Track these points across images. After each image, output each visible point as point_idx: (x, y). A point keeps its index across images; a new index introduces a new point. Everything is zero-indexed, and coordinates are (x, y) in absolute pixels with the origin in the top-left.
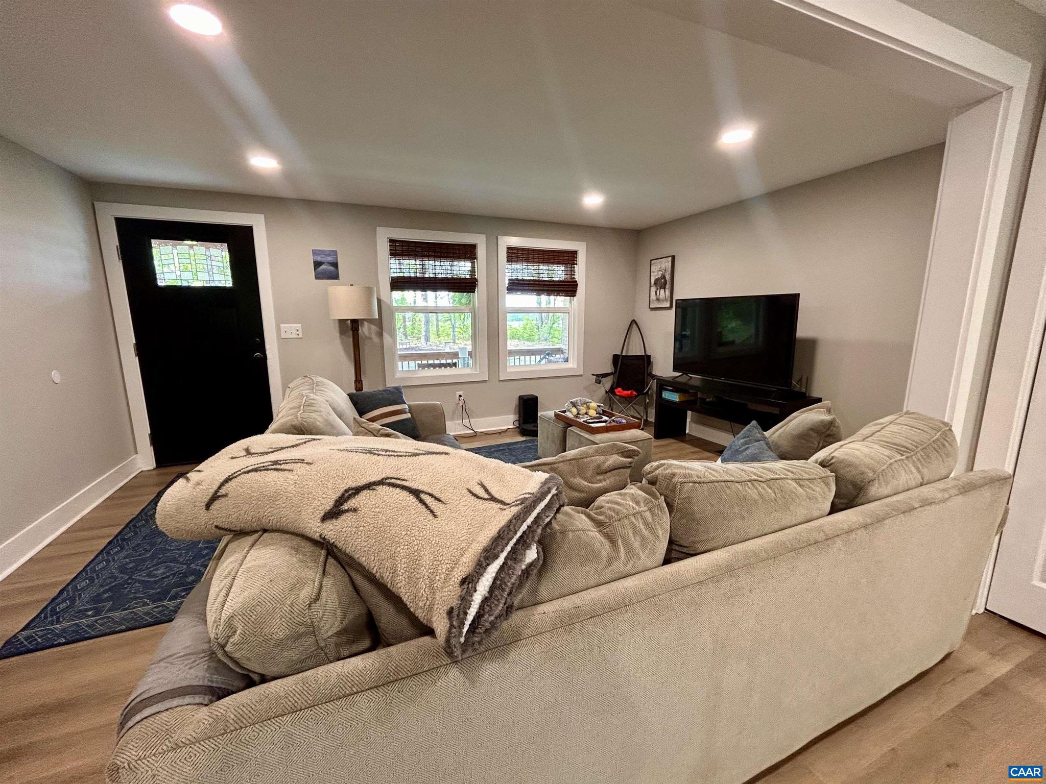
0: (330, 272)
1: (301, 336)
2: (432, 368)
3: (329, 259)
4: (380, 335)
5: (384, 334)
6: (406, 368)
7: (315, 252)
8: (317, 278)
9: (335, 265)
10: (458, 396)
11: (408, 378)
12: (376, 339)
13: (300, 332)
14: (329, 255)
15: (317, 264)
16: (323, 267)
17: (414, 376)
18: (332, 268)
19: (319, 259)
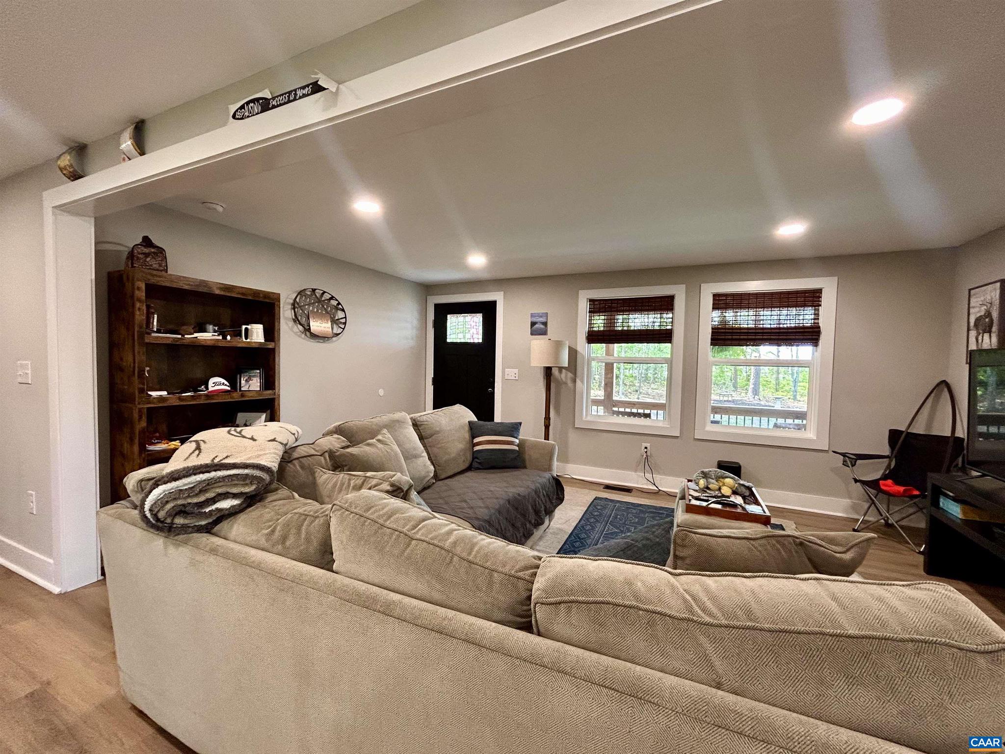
0: (541, 329)
1: (517, 378)
2: (620, 416)
3: (543, 320)
4: (574, 381)
5: (577, 380)
6: (594, 413)
7: (532, 315)
8: (532, 334)
9: (545, 324)
10: (643, 448)
11: (593, 422)
12: (570, 384)
13: (517, 375)
14: (541, 317)
15: (533, 324)
16: (537, 326)
17: (599, 421)
18: (542, 326)
19: (535, 320)
